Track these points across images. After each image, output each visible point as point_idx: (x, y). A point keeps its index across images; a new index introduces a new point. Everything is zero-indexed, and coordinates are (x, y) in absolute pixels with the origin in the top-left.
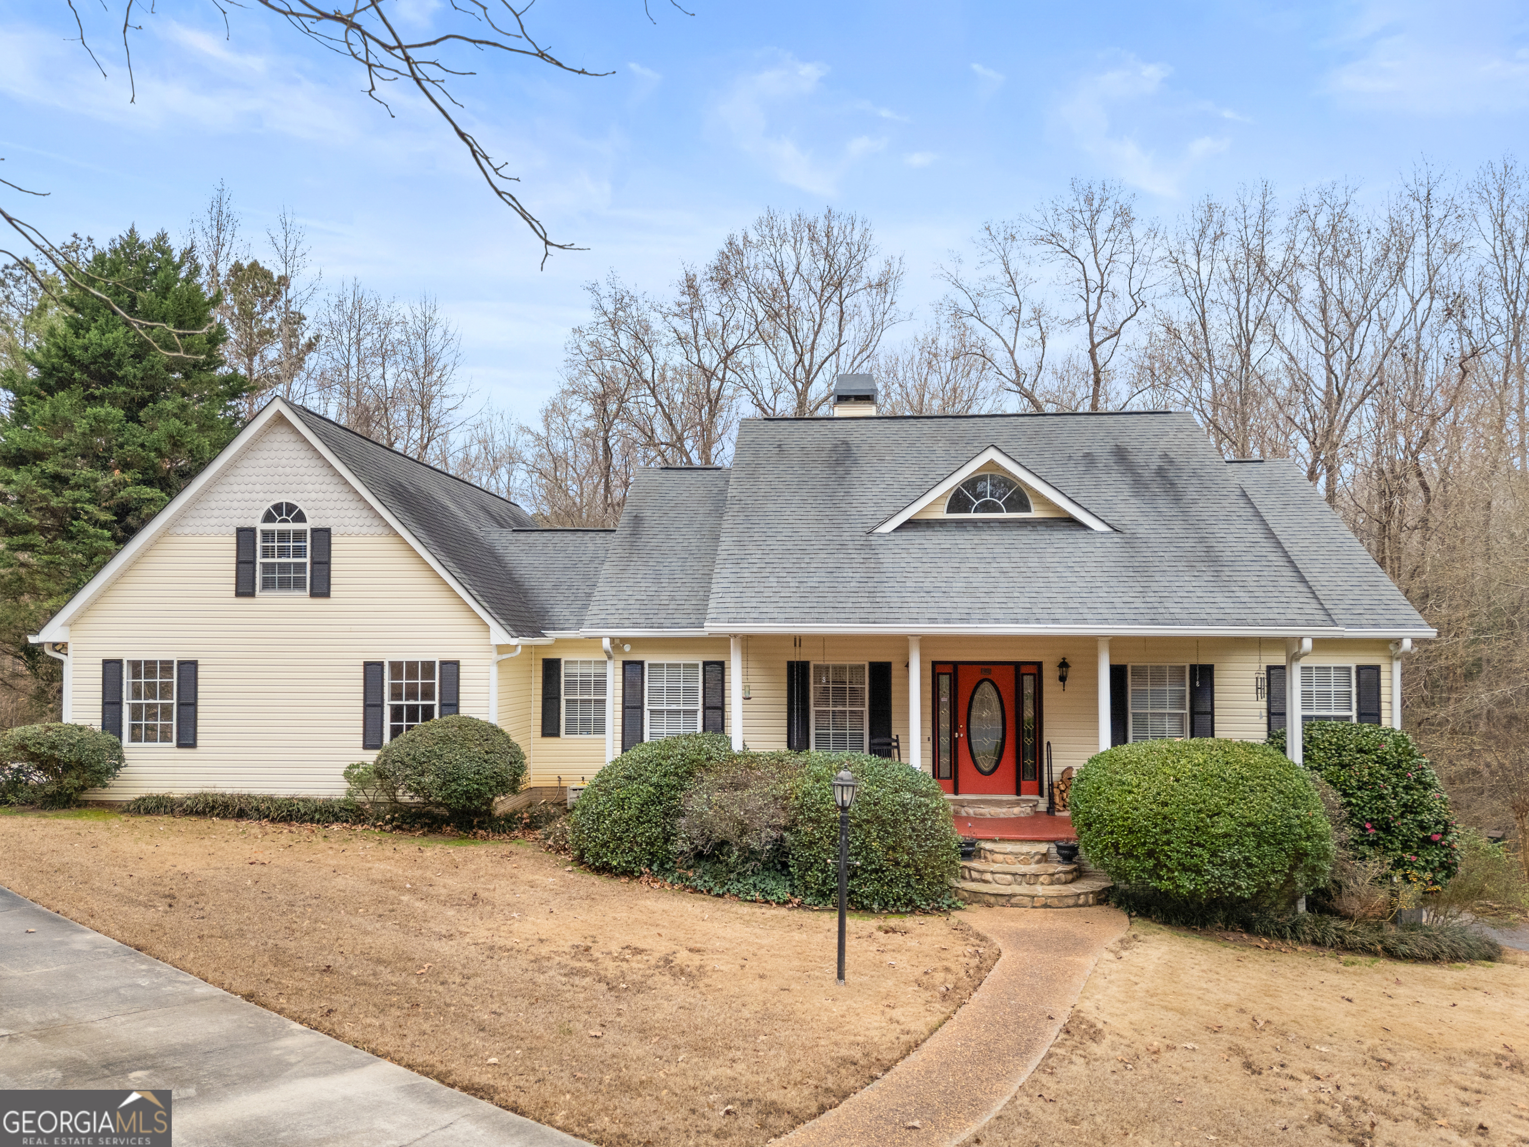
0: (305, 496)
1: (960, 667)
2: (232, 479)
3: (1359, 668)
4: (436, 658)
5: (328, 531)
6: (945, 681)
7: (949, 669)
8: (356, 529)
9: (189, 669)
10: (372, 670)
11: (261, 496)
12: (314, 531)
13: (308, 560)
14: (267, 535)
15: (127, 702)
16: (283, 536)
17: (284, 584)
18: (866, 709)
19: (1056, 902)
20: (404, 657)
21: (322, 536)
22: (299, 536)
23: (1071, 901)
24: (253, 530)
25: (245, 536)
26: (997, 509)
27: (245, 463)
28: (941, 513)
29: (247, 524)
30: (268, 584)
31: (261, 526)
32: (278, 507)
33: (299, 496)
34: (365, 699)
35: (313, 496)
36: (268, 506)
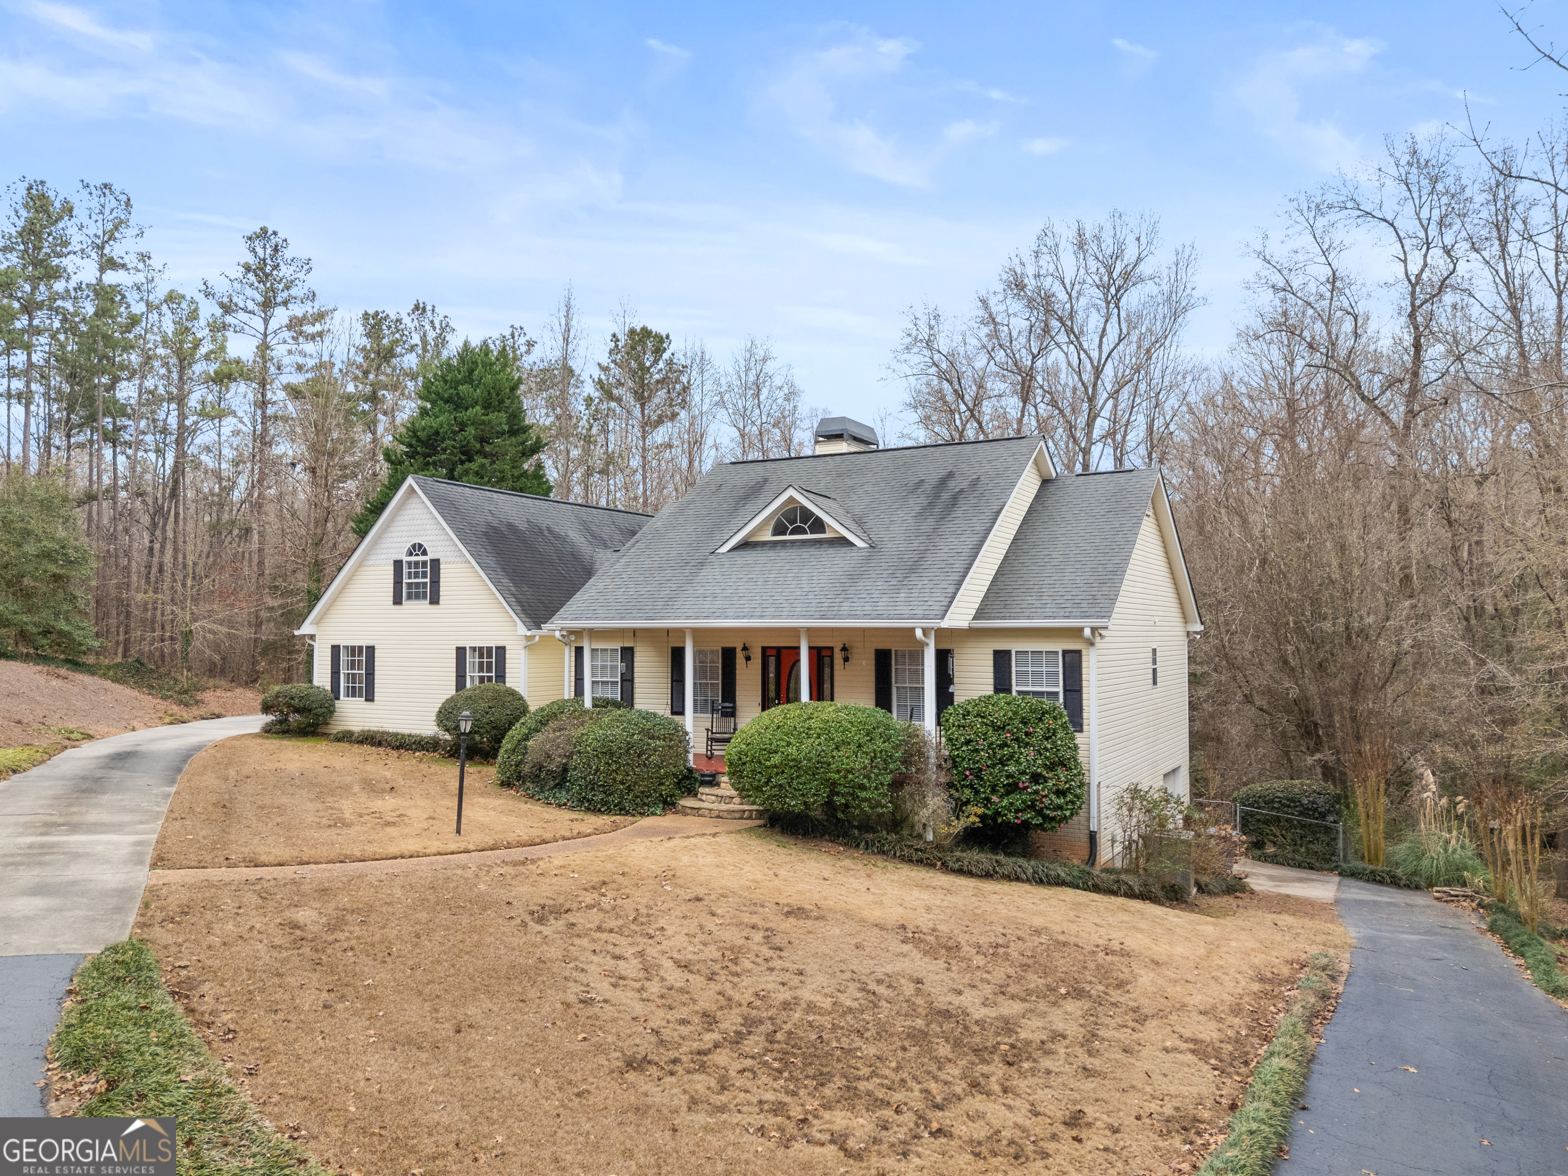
0: (427, 538)
1: (784, 652)
2: (392, 529)
3: (1065, 652)
4: (493, 644)
5: (438, 560)
6: (772, 660)
7: (774, 652)
8: (453, 559)
9: (371, 650)
10: (461, 652)
11: (406, 539)
12: (432, 561)
13: (428, 580)
14: (409, 563)
15: (343, 671)
16: (417, 564)
17: (417, 597)
18: (720, 681)
19: (725, 815)
20: (477, 644)
21: (436, 563)
22: (424, 564)
23: (737, 815)
24: (401, 562)
25: (398, 564)
26: (804, 532)
27: (398, 518)
28: (767, 536)
29: (398, 558)
30: (409, 597)
31: (406, 559)
32: (414, 546)
33: (424, 538)
34: (457, 672)
35: (432, 538)
36: (409, 545)
